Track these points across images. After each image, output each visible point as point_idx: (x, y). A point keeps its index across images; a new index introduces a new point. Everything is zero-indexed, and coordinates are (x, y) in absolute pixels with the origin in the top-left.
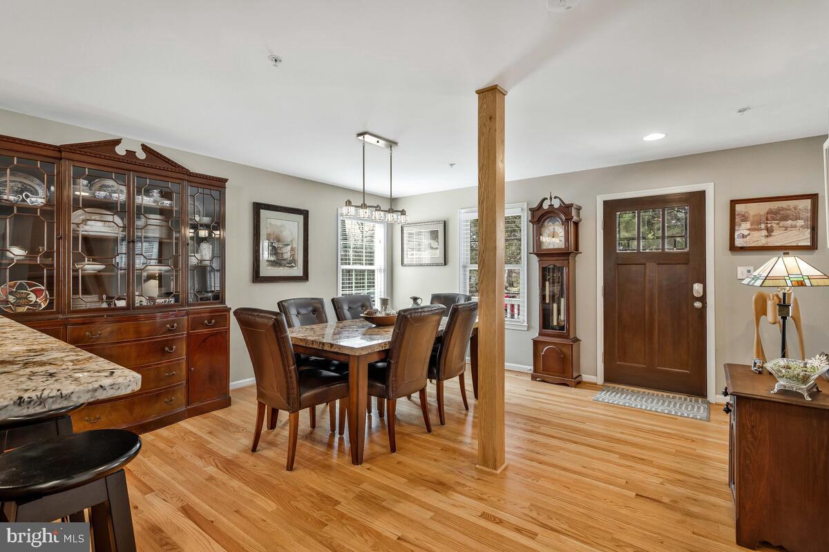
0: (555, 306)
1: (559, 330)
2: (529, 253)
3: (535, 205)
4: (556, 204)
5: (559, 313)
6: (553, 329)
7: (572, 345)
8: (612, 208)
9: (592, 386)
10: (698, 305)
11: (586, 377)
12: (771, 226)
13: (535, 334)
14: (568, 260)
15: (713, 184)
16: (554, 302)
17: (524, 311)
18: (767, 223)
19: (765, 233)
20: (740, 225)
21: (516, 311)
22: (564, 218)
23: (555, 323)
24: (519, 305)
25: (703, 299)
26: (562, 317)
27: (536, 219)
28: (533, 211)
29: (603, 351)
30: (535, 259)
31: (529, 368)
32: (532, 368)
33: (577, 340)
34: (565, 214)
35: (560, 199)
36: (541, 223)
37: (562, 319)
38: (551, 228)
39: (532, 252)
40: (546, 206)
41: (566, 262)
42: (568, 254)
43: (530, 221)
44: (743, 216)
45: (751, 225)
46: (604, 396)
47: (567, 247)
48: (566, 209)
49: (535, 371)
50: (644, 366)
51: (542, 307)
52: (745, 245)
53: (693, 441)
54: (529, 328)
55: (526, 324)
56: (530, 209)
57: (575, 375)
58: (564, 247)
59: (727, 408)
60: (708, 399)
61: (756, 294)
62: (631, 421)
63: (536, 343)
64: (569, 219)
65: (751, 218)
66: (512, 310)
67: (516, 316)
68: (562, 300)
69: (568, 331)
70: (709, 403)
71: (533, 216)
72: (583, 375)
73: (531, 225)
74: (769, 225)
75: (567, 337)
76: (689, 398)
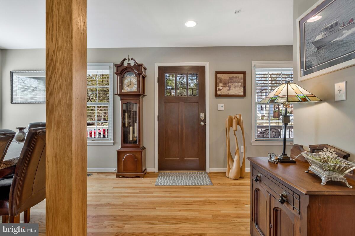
0: (131, 128)
1: (134, 143)
2: (114, 94)
3: (119, 62)
4: (132, 63)
5: (134, 132)
6: (130, 143)
7: (142, 152)
8: (162, 70)
9: (153, 175)
10: (202, 123)
11: (149, 169)
12: (230, 85)
13: (119, 147)
14: (139, 99)
15: (208, 62)
16: (130, 126)
17: (111, 133)
18: (229, 84)
19: (228, 88)
20: (219, 84)
21: (106, 133)
22: (137, 72)
23: (131, 139)
24: (108, 130)
25: (204, 121)
26: (135, 135)
27: (119, 72)
28: (117, 66)
29: (158, 153)
30: (118, 98)
31: (115, 169)
32: (116, 169)
33: (144, 148)
34: (138, 70)
35: (134, 60)
36: (122, 75)
37: (136, 136)
38: (129, 79)
39: (116, 93)
40: (125, 64)
41: (138, 100)
42: (139, 96)
43: (115, 73)
44: (220, 80)
45: (223, 84)
46: (161, 181)
47: (139, 91)
48: (139, 66)
49: (119, 171)
50: (178, 158)
51: (123, 130)
52: (220, 94)
53: (215, 203)
54: (114, 143)
55: (112, 141)
56: (116, 65)
57: (143, 169)
58: (137, 91)
59: (283, 199)
60: (206, 171)
61: (229, 117)
62: (180, 197)
63: (119, 153)
64: (140, 73)
65: (223, 81)
66: (104, 133)
67: (106, 136)
68: (136, 124)
69: (139, 143)
70: (207, 173)
71: (117, 70)
72: (147, 169)
73: (116, 76)
74: (229, 85)
75: (138, 147)
76: (199, 172)
